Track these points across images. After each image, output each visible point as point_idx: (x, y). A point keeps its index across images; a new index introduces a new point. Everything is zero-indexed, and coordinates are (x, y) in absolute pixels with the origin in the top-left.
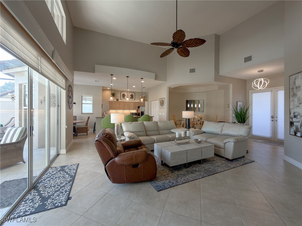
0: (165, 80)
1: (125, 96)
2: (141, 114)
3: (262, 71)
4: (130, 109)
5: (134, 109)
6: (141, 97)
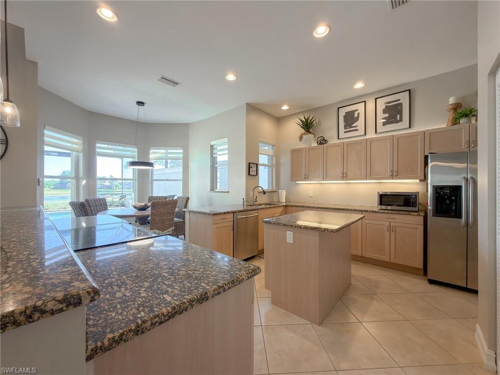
1: (357, 119)
4: (370, 174)
6: (452, 100)
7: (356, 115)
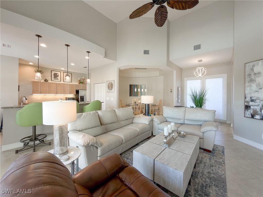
0: (115, 59)
1: (58, 76)
2: (81, 98)
3: (201, 61)
4: (64, 92)
5: (70, 93)
6: (79, 79)
7: (58, 75)
